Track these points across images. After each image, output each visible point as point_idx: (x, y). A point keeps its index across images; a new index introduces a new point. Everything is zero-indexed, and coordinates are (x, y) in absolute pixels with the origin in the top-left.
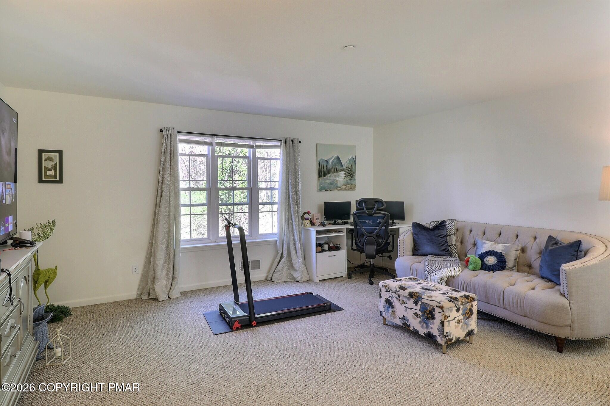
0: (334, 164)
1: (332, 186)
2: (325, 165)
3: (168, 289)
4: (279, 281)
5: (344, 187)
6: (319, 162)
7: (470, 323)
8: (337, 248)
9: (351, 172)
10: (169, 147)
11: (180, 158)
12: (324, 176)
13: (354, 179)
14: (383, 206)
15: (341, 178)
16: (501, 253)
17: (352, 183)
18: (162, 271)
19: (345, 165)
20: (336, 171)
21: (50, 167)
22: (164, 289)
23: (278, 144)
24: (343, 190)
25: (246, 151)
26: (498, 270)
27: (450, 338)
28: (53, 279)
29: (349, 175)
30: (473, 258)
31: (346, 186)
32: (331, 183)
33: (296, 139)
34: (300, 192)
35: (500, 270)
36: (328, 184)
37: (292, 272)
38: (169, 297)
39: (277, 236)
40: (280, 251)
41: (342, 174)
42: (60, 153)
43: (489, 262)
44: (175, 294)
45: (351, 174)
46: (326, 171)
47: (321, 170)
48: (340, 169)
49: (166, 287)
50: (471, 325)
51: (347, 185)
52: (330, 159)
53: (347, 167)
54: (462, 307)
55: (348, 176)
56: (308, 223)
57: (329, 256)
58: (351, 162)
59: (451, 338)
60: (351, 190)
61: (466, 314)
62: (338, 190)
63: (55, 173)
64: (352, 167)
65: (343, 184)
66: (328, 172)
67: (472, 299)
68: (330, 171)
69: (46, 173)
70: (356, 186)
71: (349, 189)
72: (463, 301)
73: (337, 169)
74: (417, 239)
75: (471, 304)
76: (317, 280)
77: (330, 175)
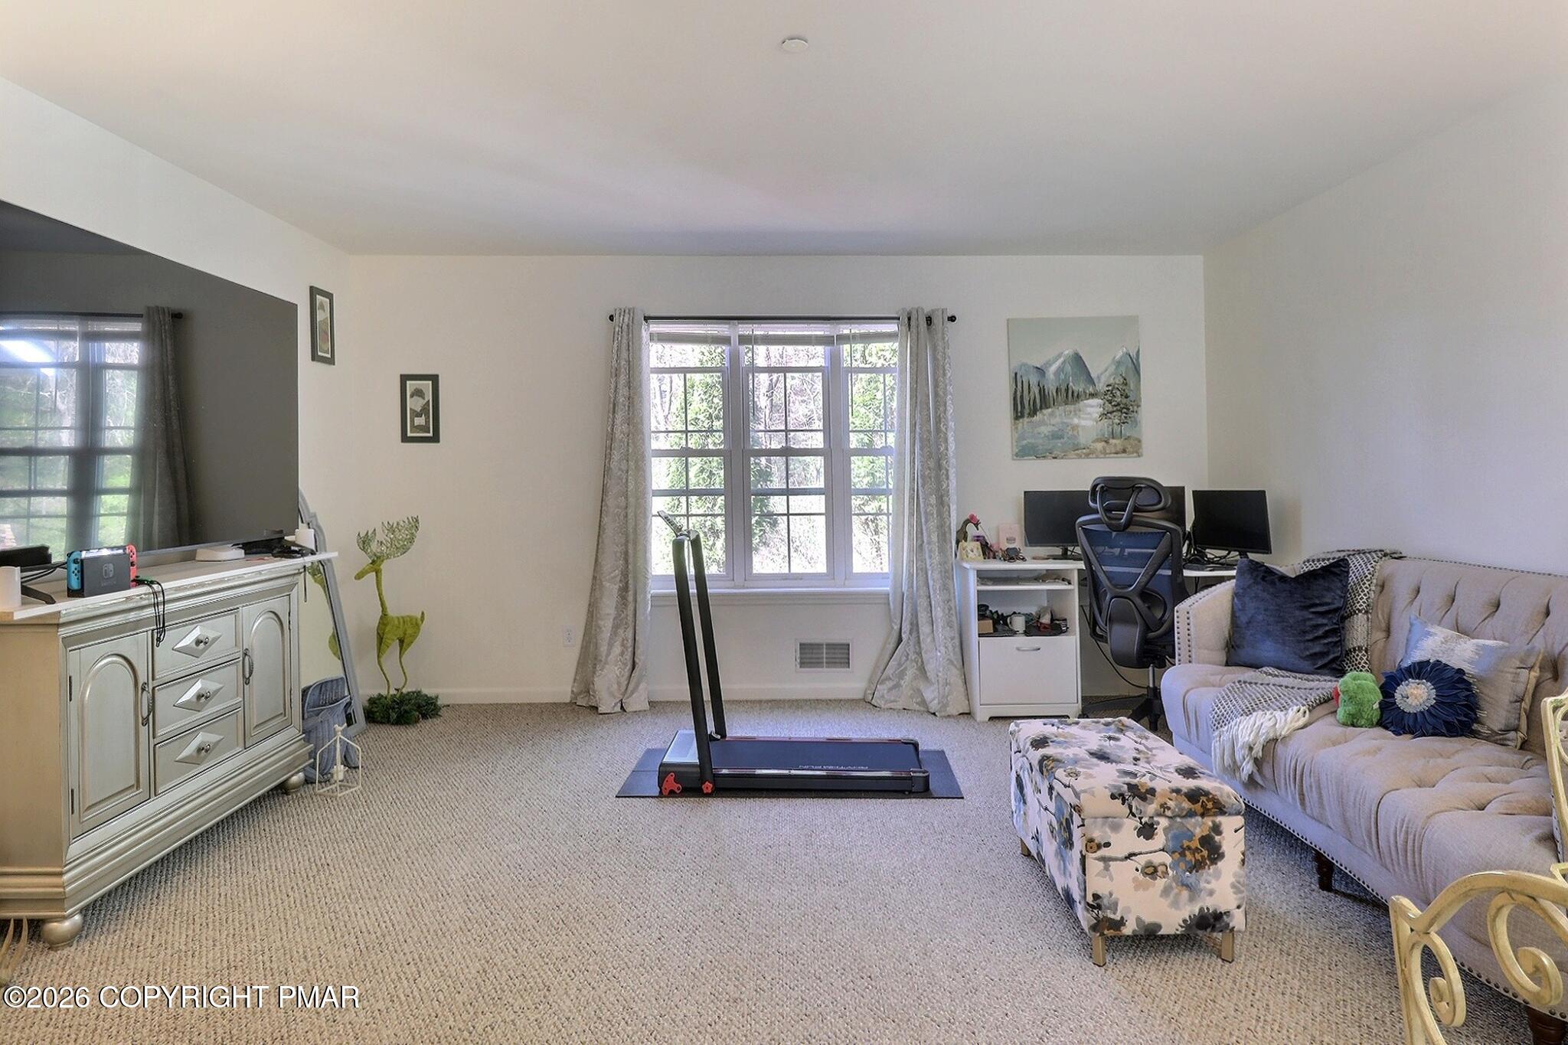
0: (1062, 376)
1: (1059, 443)
2: (1034, 381)
3: (623, 688)
4: (889, 705)
5: (1100, 446)
6: (1016, 374)
7: (1208, 886)
8: (1056, 627)
9: (1124, 401)
10: (624, 355)
11: (653, 382)
12: (1033, 413)
13: (1136, 421)
14: (1160, 502)
15: (1086, 419)
16: (1460, 671)
17: (1128, 435)
18: (611, 645)
19: (1103, 379)
20: (1071, 397)
21: (418, 409)
22: (615, 686)
23: (891, 327)
24: (1097, 457)
25: (817, 356)
26: (1433, 735)
27: (1112, 916)
28: (414, 636)
29: (1117, 410)
30: (1361, 682)
31: (1107, 442)
32: (1056, 436)
33: (938, 310)
34: (953, 461)
35: (1443, 735)
36: (1045, 436)
37: (922, 686)
38: (622, 707)
39: (890, 582)
40: (896, 624)
41: (1093, 408)
42: (434, 379)
43: (1409, 701)
44: (638, 702)
45: (1122, 406)
46: (1038, 401)
47: (1022, 397)
48: (1085, 392)
49: (619, 684)
50: (1211, 893)
51: (1112, 441)
52: (1049, 364)
53: (1108, 386)
54: (1163, 822)
55: (1111, 413)
56: (975, 550)
57: (1018, 649)
58: (1123, 369)
59: (1119, 919)
60: (1123, 455)
61: (1187, 853)
62: (1080, 457)
63: (427, 422)
64: (1126, 384)
65: (1096, 437)
66: (1044, 401)
67: (1210, 805)
68: (1051, 399)
69: (412, 421)
70: (1143, 442)
71: (1116, 453)
72: (1171, 804)
73: (1073, 392)
74: (1240, 610)
75: (1214, 822)
76: (982, 714)
77: (1050, 410)
